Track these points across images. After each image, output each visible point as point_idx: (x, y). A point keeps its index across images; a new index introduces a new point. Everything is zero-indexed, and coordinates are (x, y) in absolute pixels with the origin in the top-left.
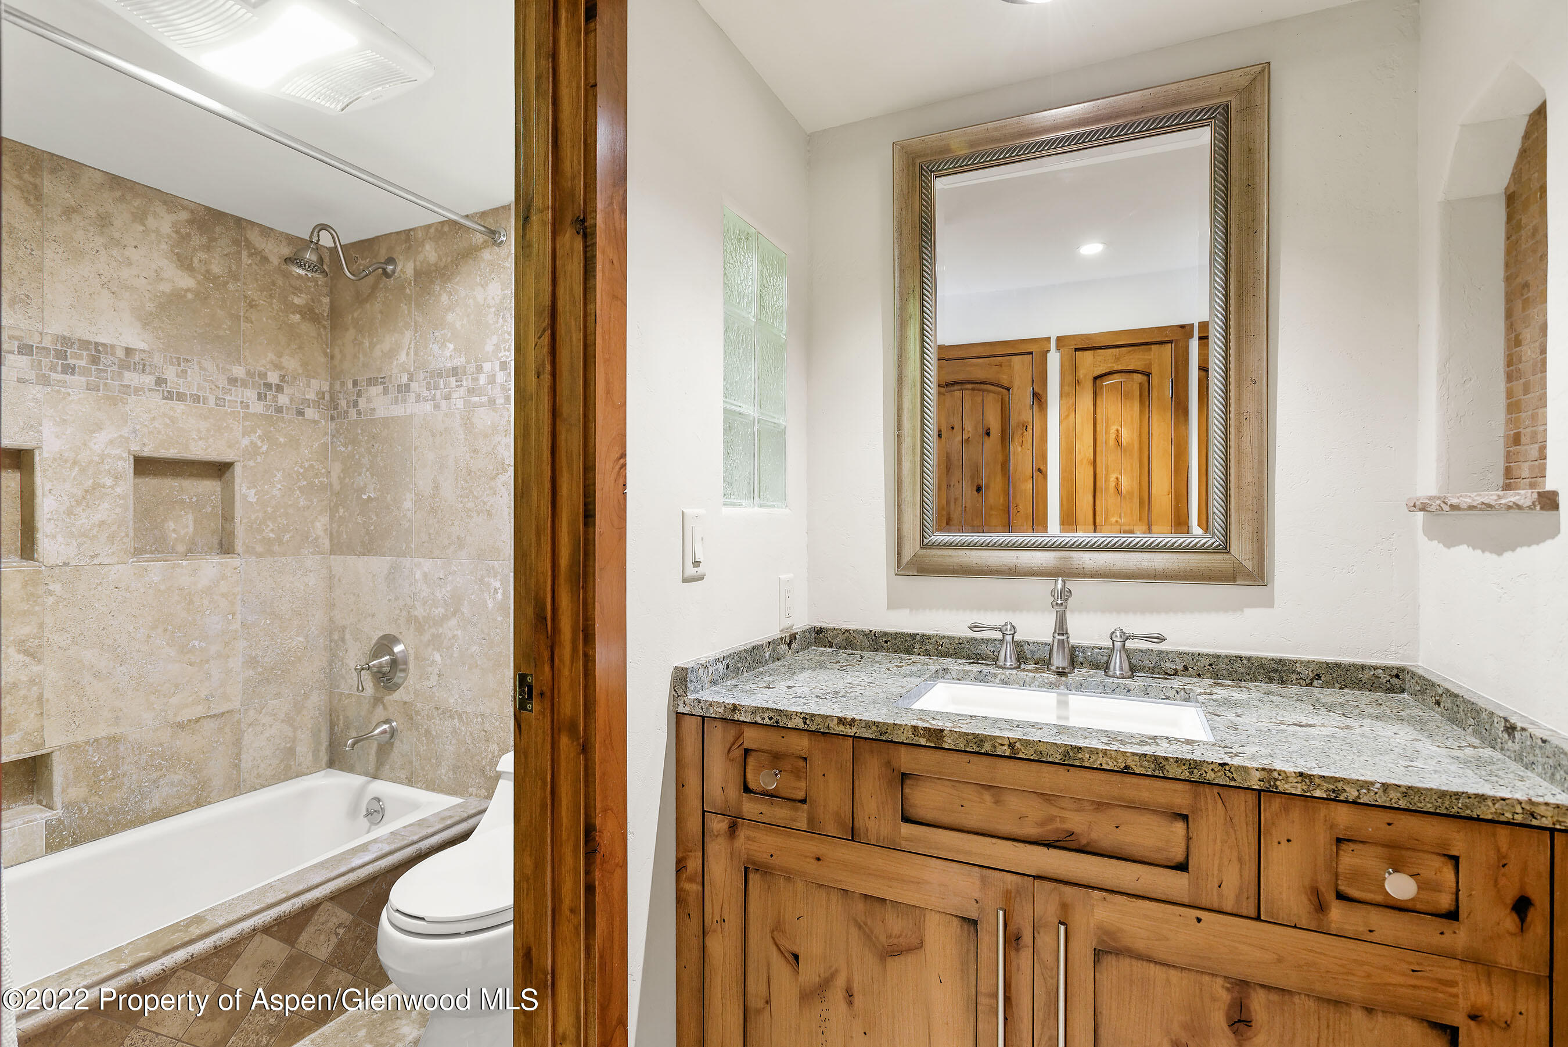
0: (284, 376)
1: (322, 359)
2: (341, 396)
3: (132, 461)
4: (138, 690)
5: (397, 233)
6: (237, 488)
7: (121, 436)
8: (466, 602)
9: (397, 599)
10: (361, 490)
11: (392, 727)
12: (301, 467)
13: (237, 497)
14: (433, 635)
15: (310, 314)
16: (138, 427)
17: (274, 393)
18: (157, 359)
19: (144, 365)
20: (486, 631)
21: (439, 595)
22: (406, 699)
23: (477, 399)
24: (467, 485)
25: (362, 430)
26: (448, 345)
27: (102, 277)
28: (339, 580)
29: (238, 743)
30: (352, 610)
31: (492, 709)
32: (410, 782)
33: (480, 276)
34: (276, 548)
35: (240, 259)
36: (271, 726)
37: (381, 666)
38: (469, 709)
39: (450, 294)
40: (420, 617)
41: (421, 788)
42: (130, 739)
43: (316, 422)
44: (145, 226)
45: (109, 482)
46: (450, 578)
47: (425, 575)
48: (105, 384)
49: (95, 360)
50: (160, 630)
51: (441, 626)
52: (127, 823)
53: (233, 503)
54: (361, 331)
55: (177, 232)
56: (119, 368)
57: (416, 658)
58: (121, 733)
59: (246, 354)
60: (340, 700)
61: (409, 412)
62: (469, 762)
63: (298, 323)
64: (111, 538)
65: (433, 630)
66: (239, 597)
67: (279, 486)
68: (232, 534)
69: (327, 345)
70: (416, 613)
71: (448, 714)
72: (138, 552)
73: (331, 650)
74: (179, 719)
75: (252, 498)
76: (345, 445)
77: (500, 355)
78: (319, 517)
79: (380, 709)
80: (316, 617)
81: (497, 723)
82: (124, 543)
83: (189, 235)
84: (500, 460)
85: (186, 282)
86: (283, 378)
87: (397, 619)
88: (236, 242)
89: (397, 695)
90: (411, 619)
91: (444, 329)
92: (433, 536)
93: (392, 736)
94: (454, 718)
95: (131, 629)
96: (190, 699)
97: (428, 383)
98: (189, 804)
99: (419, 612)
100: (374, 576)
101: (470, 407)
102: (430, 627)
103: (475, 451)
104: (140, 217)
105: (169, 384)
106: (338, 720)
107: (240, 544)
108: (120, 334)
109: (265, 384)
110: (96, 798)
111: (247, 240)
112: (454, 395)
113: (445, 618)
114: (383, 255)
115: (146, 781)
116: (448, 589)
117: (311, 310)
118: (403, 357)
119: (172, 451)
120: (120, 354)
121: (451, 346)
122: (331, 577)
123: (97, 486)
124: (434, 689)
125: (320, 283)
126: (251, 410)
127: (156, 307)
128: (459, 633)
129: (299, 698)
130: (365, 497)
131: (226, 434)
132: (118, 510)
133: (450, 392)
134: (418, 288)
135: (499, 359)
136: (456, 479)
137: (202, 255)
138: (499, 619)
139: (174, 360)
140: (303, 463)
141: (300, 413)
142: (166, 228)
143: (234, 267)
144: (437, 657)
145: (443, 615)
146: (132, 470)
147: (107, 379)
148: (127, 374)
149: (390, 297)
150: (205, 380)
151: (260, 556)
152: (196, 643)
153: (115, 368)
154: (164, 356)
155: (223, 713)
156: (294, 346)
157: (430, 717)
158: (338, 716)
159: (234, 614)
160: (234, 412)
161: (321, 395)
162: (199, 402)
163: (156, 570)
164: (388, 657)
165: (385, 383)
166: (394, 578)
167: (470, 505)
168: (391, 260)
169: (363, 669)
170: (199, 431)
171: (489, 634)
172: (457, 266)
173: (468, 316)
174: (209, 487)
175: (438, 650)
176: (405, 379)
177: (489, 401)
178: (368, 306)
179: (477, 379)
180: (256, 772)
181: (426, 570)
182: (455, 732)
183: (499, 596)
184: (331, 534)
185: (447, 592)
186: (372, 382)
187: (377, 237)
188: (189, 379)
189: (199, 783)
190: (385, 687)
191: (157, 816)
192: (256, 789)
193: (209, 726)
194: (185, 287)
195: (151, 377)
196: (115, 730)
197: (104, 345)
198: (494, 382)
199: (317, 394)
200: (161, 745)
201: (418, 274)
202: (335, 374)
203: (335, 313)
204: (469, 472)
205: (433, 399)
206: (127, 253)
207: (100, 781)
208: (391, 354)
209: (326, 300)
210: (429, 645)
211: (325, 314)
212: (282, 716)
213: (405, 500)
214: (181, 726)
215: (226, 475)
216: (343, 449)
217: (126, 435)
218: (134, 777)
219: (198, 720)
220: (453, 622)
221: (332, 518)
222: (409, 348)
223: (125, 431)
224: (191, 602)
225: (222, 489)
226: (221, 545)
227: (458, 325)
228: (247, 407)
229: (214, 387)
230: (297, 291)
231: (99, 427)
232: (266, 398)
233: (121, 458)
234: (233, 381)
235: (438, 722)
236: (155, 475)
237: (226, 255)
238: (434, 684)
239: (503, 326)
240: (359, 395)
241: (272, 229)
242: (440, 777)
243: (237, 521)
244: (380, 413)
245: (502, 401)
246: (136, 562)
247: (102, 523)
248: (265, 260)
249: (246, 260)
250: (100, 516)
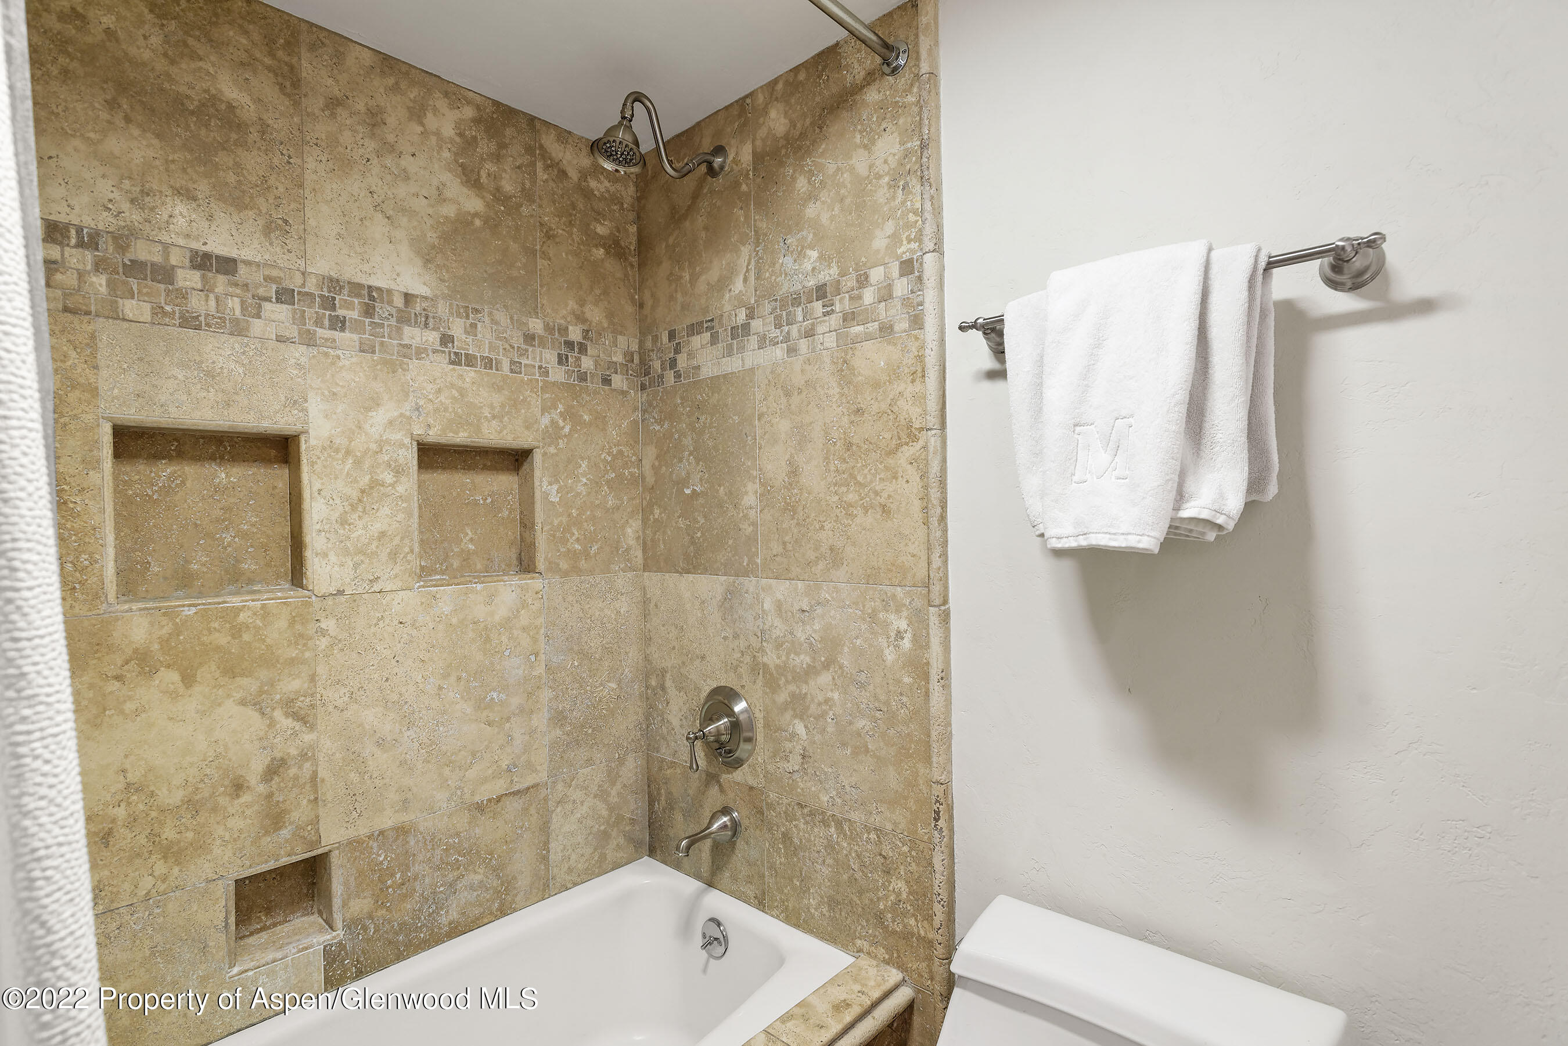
0: (588, 331)
1: (630, 309)
2: (654, 356)
3: (415, 449)
4: (429, 762)
5: (726, 108)
6: (537, 483)
7: (402, 415)
8: (846, 650)
9: (736, 636)
10: (684, 482)
11: (732, 820)
12: (609, 454)
13: (538, 495)
14: (793, 695)
15: (614, 247)
16: (421, 403)
17: (576, 354)
18: (442, 309)
19: (427, 317)
20: (883, 697)
21: (801, 635)
22: (751, 781)
23: (860, 328)
24: (844, 466)
25: (682, 398)
26: (809, 252)
27: (375, 196)
28: (656, 605)
29: (545, 827)
30: (674, 648)
31: (895, 824)
32: (761, 903)
33: (861, 132)
34: (583, 564)
35: (535, 174)
36: (582, 803)
37: (719, 733)
38: (855, 816)
39: (811, 173)
40: (772, 666)
41: (777, 917)
42: (422, 829)
43: (624, 393)
44: (423, 125)
45: (388, 477)
46: (819, 610)
47: (779, 605)
48: (382, 344)
49: (369, 311)
50: (453, 679)
51: (806, 683)
52: (420, 944)
53: (533, 503)
54: (678, 262)
55: (461, 135)
56: (398, 321)
57: (767, 725)
58: (411, 821)
59: (545, 302)
60: (660, 769)
61: (748, 364)
62: (855, 899)
63: (603, 260)
64: (393, 556)
65: (792, 688)
66: (542, 631)
67: (584, 480)
68: (532, 545)
69: (635, 289)
70: (765, 659)
71: (819, 818)
72: (424, 573)
73: (648, 699)
74: (477, 799)
75: (554, 498)
76: (660, 422)
77: (899, 251)
78: (630, 521)
79: (714, 790)
80: (630, 655)
81: (905, 849)
82: (409, 562)
83: (474, 138)
84: (903, 422)
85: (474, 204)
86: (586, 333)
87: (737, 667)
88: (529, 150)
89: (738, 775)
90: (757, 668)
91: (799, 231)
92: (789, 547)
93: (734, 834)
94: (829, 826)
95: (419, 679)
96: (490, 771)
97: (778, 318)
98: (491, 913)
99: (771, 658)
100: (703, 602)
101: (848, 344)
102: (787, 682)
103: (859, 411)
104: (417, 113)
105: (456, 343)
106: (659, 794)
107: (542, 560)
108: (398, 275)
109: (566, 342)
110: (384, 912)
111: (541, 147)
112: (820, 329)
113: (810, 672)
114: (707, 145)
115: (442, 885)
116: (817, 627)
117: (617, 243)
118: (738, 286)
119: (461, 434)
120: (399, 302)
121: (814, 254)
122: (646, 601)
123: (375, 484)
124: (796, 776)
125: (625, 206)
126: (551, 378)
127: (440, 237)
128: (836, 696)
129: (613, 765)
130: (688, 491)
131: (523, 411)
132: (401, 516)
133: (813, 324)
134: (759, 180)
135: (898, 258)
136: (827, 458)
137: (490, 166)
138: (907, 680)
139: (462, 310)
140: (611, 448)
141: (607, 381)
142: (448, 131)
143: (528, 185)
144: (800, 728)
145: (809, 666)
146: (415, 462)
147: (384, 337)
148: (407, 330)
149: (719, 203)
150: (498, 338)
151: (566, 574)
152: (495, 695)
153: (393, 322)
154: (451, 305)
155: (528, 789)
156: (598, 292)
157: (790, 817)
158: (659, 789)
159: (537, 655)
160: (531, 380)
161: (629, 356)
162: (491, 368)
163: (448, 596)
164: (726, 720)
165: (713, 328)
166: (732, 607)
167: (851, 497)
168: (719, 150)
169: (696, 738)
170: (492, 407)
171: (887, 703)
172: (821, 128)
173: (842, 200)
174: (504, 482)
175: (802, 719)
176: (742, 316)
177: (881, 329)
178: (687, 224)
179: (860, 297)
180: (567, 866)
181: (779, 596)
182: (830, 847)
183: (906, 643)
184: (645, 543)
185: (815, 631)
186: (694, 329)
187: (698, 124)
188: (480, 336)
189: (502, 885)
190: (725, 764)
191: (456, 931)
192: (567, 889)
193: (513, 806)
194: (472, 211)
195: (434, 333)
196: (404, 818)
197: (379, 289)
198: (891, 296)
199: (625, 355)
200: (458, 834)
201: (758, 158)
202: (646, 328)
203: (644, 243)
204: (849, 446)
205: (787, 339)
206: (403, 163)
207: (387, 889)
208: (723, 284)
209: (633, 229)
210: (786, 709)
211: (632, 248)
212: (594, 789)
213: (746, 493)
214: (480, 808)
215: (524, 467)
216: (657, 428)
217: (408, 413)
218: (427, 881)
219: (499, 799)
220: (825, 678)
221: (645, 521)
222: (748, 271)
223: (407, 408)
224: (488, 640)
225: (520, 486)
226: (520, 560)
227: (825, 218)
228: (546, 373)
229: (508, 347)
230: (599, 216)
231: (374, 403)
232: (567, 362)
233: (402, 445)
234: (530, 338)
235: (802, 826)
236: (444, 468)
237: (519, 167)
238: (796, 768)
239: (903, 203)
240: (677, 351)
241: (570, 133)
242: (808, 908)
243: (538, 528)
244: (707, 371)
245: (905, 325)
246: (423, 587)
247: (383, 534)
248: (563, 174)
249: (542, 175)
250: (378, 525)
